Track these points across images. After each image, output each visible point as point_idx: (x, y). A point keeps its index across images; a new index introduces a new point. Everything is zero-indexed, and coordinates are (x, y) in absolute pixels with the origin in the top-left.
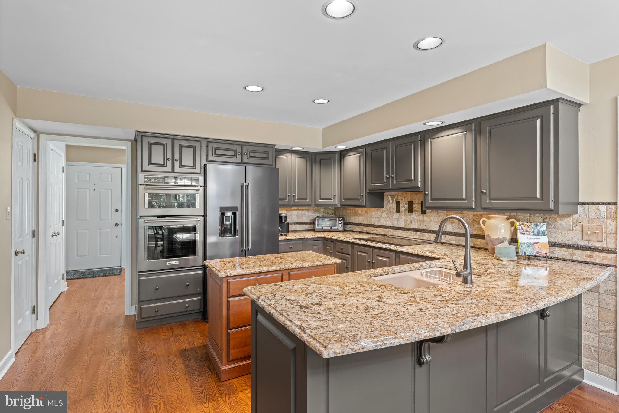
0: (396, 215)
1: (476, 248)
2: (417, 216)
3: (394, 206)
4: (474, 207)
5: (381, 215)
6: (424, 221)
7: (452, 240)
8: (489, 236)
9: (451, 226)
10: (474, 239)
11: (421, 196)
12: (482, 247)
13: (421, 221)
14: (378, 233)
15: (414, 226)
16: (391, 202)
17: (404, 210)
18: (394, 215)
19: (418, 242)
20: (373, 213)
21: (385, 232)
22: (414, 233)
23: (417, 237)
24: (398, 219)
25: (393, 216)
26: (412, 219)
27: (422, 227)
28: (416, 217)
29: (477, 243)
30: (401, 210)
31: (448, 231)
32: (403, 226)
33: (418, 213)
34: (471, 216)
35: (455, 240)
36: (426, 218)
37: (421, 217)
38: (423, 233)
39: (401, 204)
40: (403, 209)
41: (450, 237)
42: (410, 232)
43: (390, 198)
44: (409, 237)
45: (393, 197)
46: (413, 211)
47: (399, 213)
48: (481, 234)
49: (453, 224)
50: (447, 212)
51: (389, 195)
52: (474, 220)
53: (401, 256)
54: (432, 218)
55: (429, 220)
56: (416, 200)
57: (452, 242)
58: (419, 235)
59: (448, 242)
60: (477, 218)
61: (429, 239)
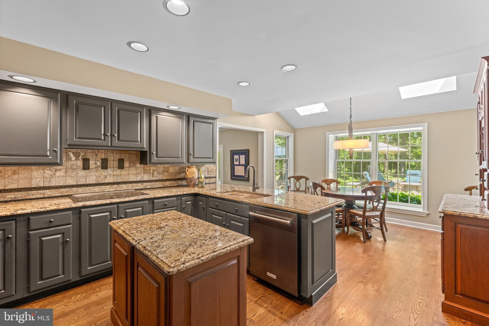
0: (82, 173)
1: (165, 187)
2: (113, 171)
3: (80, 163)
5: (54, 174)
6: (121, 175)
7: (148, 186)
9: (147, 176)
10: (163, 182)
11: (118, 154)
12: (168, 186)
13: (118, 176)
14: (46, 196)
15: (110, 180)
16: (73, 158)
17: (96, 167)
18: (80, 172)
19: (115, 194)
20: (35, 174)
21: (62, 192)
22: (110, 186)
23: (114, 190)
24: (86, 177)
25: (77, 173)
26: (106, 174)
27: (120, 180)
28: (112, 173)
29: (165, 184)
30: (91, 167)
31: (144, 180)
32: (94, 182)
33: (115, 169)
34: (162, 168)
35: (150, 185)
36: (123, 172)
37: (118, 172)
38: (120, 185)
39: (90, 161)
40: (94, 166)
41: (146, 184)
42: (103, 187)
43: (71, 155)
44: (103, 191)
45: (77, 156)
46: (108, 167)
47: (87, 171)
48: (168, 178)
49: (149, 175)
50: (144, 166)
51: (70, 152)
52: (163, 170)
54: (130, 172)
55: (126, 173)
56: (112, 157)
57: (148, 187)
58: (115, 188)
59: (144, 188)
60: (165, 169)
61: (127, 189)
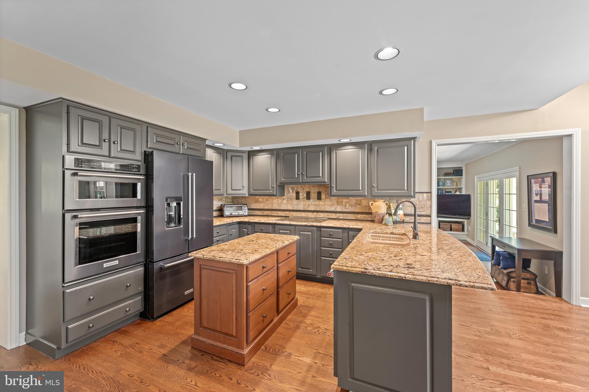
0: (296, 202)
1: (357, 220)
2: (314, 202)
3: (294, 195)
4: (366, 195)
5: (282, 202)
6: (319, 205)
7: (341, 216)
8: (377, 212)
9: (340, 208)
10: (356, 215)
11: (317, 188)
12: (361, 219)
13: (317, 205)
14: (279, 215)
15: (312, 208)
16: (291, 192)
17: (303, 198)
18: (294, 201)
19: (315, 219)
20: (274, 201)
21: (286, 214)
22: (312, 213)
23: (314, 216)
24: (297, 205)
25: (293, 202)
26: (309, 204)
27: (318, 209)
28: (313, 203)
29: (358, 217)
30: (300, 198)
31: (338, 210)
32: (302, 209)
33: (315, 200)
34: (354, 201)
35: (343, 216)
36: (321, 203)
37: (317, 202)
38: (319, 213)
39: (300, 194)
40: (302, 197)
41: (339, 214)
42: (308, 213)
43: (290, 189)
44: (307, 216)
45: (293, 189)
46: (311, 198)
47: (298, 200)
48: (361, 211)
49: (342, 206)
50: (337, 198)
51: (289, 187)
52: (356, 203)
53: (322, 229)
54: (326, 203)
55: (323, 204)
56: (313, 191)
57: (340, 218)
58: (316, 215)
59: (338, 218)
60: (358, 202)
61: (324, 217)
